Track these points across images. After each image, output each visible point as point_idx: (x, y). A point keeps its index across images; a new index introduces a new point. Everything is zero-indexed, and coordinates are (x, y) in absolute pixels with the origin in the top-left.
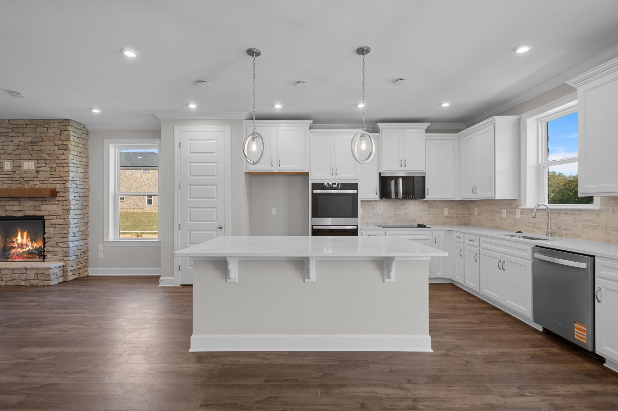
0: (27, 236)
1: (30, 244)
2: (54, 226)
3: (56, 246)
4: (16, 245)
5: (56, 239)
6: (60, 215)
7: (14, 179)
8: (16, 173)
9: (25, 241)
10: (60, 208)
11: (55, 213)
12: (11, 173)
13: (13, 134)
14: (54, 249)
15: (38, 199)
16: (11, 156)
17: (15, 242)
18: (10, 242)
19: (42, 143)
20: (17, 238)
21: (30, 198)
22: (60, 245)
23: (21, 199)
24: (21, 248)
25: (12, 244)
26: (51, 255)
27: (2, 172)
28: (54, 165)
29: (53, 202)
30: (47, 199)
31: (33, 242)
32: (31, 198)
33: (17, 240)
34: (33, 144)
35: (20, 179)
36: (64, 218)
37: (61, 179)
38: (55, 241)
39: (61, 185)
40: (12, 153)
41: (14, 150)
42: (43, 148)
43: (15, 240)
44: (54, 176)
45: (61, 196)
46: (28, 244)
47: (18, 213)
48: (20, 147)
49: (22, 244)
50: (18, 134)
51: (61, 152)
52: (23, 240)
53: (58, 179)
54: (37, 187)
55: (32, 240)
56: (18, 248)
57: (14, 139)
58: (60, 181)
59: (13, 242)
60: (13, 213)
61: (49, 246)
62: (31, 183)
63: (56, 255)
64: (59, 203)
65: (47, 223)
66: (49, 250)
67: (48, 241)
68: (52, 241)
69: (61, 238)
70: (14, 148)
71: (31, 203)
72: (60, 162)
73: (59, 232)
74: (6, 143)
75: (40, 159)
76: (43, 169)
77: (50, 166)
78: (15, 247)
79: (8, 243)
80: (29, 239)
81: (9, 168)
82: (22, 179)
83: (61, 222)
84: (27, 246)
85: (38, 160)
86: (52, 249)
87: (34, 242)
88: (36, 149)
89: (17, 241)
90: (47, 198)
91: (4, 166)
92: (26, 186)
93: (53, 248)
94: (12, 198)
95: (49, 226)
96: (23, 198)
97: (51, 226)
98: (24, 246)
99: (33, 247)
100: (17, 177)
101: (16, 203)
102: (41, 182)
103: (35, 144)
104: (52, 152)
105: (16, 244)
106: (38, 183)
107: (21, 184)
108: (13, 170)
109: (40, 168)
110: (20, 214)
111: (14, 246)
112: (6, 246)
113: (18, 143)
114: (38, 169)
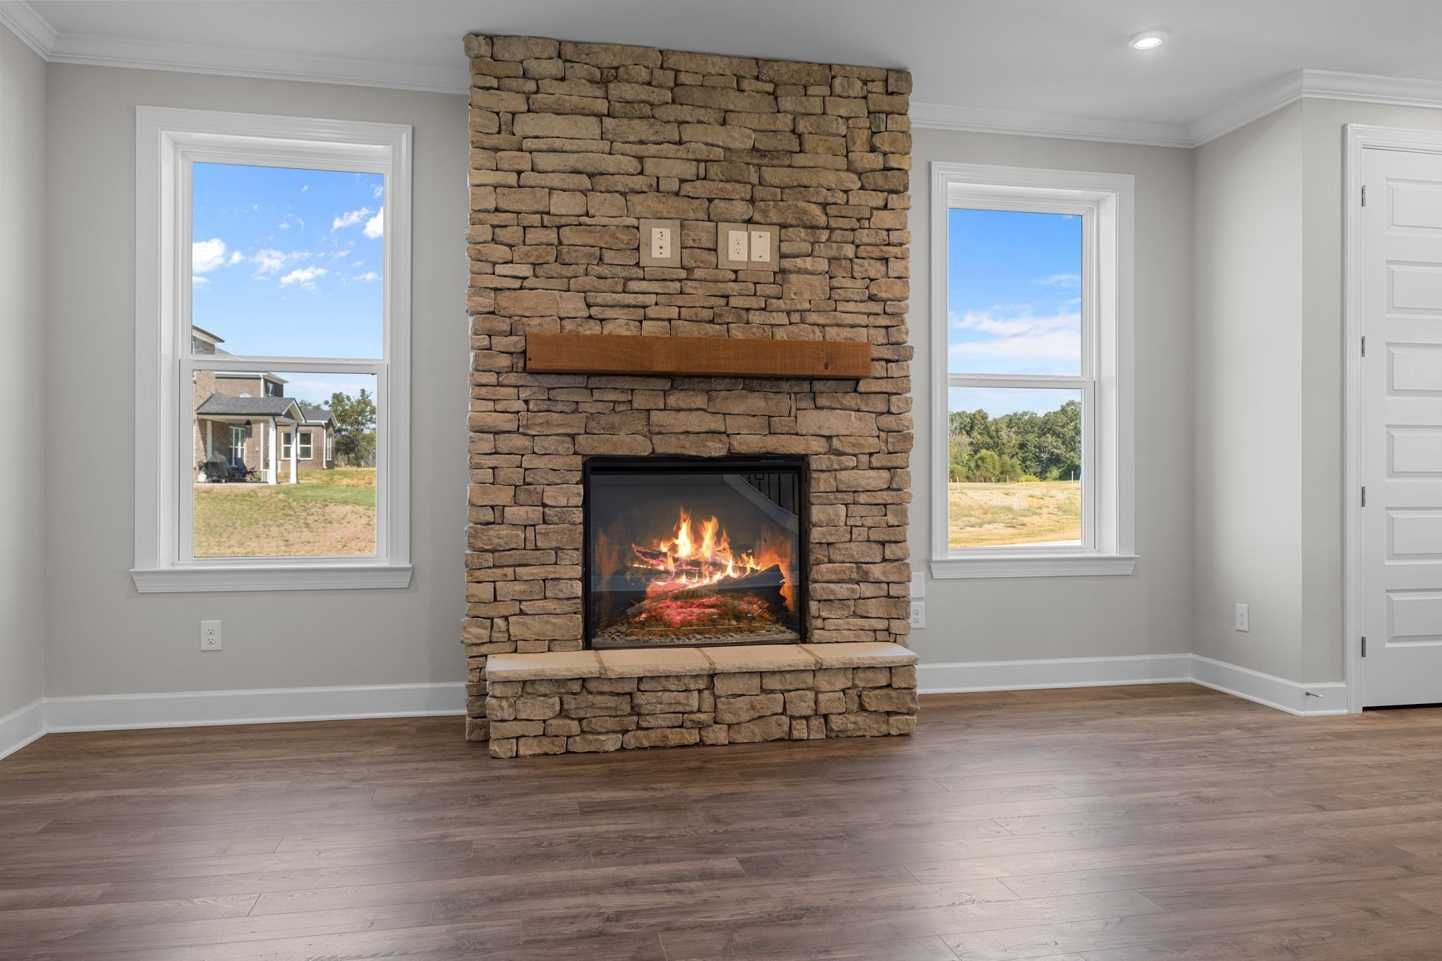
0: (718, 536)
1: (730, 563)
2: (849, 498)
3: (855, 576)
4: (671, 566)
5: (856, 550)
6: (871, 454)
7: (686, 301)
8: (698, 273)
9: (708, 549)
10: (870, 424)
11: (854, 445)
12: (675, 277)
13: (685, 113)
14: (853, 590)
15: (785, 386)
16: (673, 201)
17: (665, 555)
18: (644, 554)
19: (800, 160)
20: (676, 542)
21: (751, 381)
22: (877, 571)
23: (715, 384)
24: (690, 574)
25: (654, 562)
26: (840, 613)
27: (636, 269)
28: (849, 251)
29: (850, 400)
30: (818, 386)
31: (744, 556)
32: (755, 383)
33: (674, 548)
34: (766, 161)
35: (713, 302)
36: (890, 464)
37: (877, 308)
38: (852, 556)
39: (872, 331)
40: (677, 194)
41: (682, 181)
42: (805, 178)
43: (664, 548)
44: (849, 295)
45: (878, 376)
46: (724, 562)
47: (710, 444)
48: (714, 170)
49: (696, 563)
50: (702, 114)
51: (878, 199)
52: (700, 546)
53: (862, 307)
54: (781, 334)
55: (738, 549)
56: (678, 574)
57: (688, 133)
58: (869, 314)
59: (659, 555)
60: (688, 445)
61: (833, 577)
62: (756, 318)
63: (855, 615)
64: (867, 405)
65: (821, 483)
66: (833, 592)
67: (826, 560)
68: (840, 558)
69: (874, 546)
70: (689, 170)
71: (756, 402)
72: (872, 240)
73: (869, 522)
74: (653, 149)
75: (794, 222)
76: (808, 263)
77: (834, 253)
78: (667, 572)
79: (635, 559)
80: (725, 545)
81: (667, 253)
82: (723, 301)
83: (878, 479)
84: (717, 566)
85: (783, 226)
86: (842, 590)
87: (748, 555)
88: (776, 181)
89: (676, 552)
90: (822, 383)
91: (649, 245)
92: (738, 332)
93: (845, 586)
94: (677, 379)
95: (832, 496)
96: (727, 381)
97: (839, 495)
98: (704, 569)
99: (743, 569)
100: (700, 292)
101: (700, 401)
102: (796, 317)
103: (775, 162)
104: (841, 198)
105: (670, 561)
106: (783, 319)
107: (712, 322)
108: (686, 263)
109: (798, 260)
110: (715, 449)
111: (661, 568)
112: (625, 569)
113: (701, 150)
114: (786, 264)
